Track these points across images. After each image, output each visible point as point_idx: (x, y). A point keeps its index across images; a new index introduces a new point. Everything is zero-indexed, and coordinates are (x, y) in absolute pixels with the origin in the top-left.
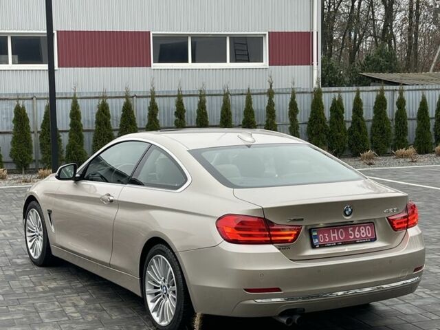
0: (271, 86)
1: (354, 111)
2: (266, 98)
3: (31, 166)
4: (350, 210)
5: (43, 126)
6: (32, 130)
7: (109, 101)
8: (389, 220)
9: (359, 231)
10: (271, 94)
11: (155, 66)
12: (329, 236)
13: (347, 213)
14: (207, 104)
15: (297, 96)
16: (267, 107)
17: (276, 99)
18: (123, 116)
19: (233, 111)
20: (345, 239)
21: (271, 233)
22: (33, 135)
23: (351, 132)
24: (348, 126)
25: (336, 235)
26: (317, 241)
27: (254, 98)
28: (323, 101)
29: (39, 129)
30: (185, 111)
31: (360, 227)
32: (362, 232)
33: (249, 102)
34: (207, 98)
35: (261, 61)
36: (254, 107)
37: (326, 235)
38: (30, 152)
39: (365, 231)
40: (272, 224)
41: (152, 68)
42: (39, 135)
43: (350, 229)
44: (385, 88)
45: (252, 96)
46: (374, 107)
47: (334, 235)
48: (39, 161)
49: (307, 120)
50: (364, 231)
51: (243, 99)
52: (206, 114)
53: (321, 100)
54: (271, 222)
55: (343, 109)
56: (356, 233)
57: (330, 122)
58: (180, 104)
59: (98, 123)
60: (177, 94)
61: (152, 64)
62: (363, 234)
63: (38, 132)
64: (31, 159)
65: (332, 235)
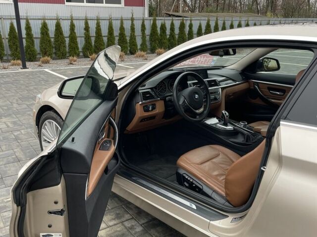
0: (133, 15)
1: (170, 29)
2: (130, 22)
3: (5, 58)
5: (9, 35)
6: (3, 37)
7: (47, 21)
10: (132, 19)
11: (67, 4)
14: (101, 24)
15: (145, 21)
16: (131, 27)
17: (135, 22)
18: (56, 30)
19: (114, 28)
22: (3, 40)
23: (169, 40)
24: (168, 37)
27: (125, 22)
28: (157, 24)
29: (7, 37)
30: (89, 28)
33: (122, 23)
34: (101, 21)
35: (120, 3)
36: (125, 26)
38: (3, 50)
41: (66, 4)
42: (7, 40)
44: (174, 18)
45: (124, 21)
46: (179, 28)
48: (9, 55)
49: (149, 34)
51: (119, 22)
52: (100, 29)
53: (156, 23)
55: (166, 28)
57: (160, 35)
58: (87, 24)
59: (42, 33)
60: (85, 18)
61: (66, 3)
63: (7, 38)
64: (4, 54)
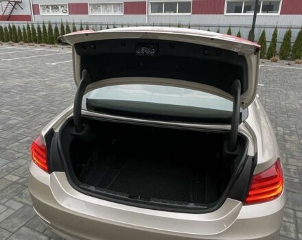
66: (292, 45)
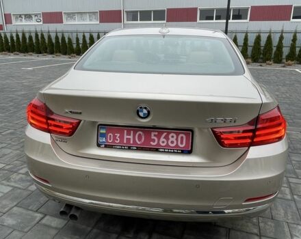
4: (145, 111)
8: (214, 132)
9: (167, 138)
12: (122, 137)
13: (141, 114)
20: (143, 144)
21: (49, 121)
25: (131, 137)
26: (104, 140)
31: (169, 133)
32: (171, 139)
37: (118, 135)
39: (177, 139)
40: (52, 113)
43: (153, 134)
47: (129, 137)
50: (174, 139)
54: (51, 111)
56: (162, 139)
62: (172, 142)
65: (126, 137)
66: (262, 48)
